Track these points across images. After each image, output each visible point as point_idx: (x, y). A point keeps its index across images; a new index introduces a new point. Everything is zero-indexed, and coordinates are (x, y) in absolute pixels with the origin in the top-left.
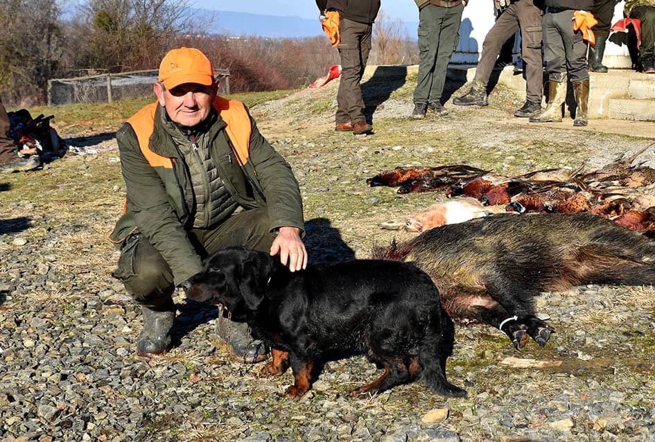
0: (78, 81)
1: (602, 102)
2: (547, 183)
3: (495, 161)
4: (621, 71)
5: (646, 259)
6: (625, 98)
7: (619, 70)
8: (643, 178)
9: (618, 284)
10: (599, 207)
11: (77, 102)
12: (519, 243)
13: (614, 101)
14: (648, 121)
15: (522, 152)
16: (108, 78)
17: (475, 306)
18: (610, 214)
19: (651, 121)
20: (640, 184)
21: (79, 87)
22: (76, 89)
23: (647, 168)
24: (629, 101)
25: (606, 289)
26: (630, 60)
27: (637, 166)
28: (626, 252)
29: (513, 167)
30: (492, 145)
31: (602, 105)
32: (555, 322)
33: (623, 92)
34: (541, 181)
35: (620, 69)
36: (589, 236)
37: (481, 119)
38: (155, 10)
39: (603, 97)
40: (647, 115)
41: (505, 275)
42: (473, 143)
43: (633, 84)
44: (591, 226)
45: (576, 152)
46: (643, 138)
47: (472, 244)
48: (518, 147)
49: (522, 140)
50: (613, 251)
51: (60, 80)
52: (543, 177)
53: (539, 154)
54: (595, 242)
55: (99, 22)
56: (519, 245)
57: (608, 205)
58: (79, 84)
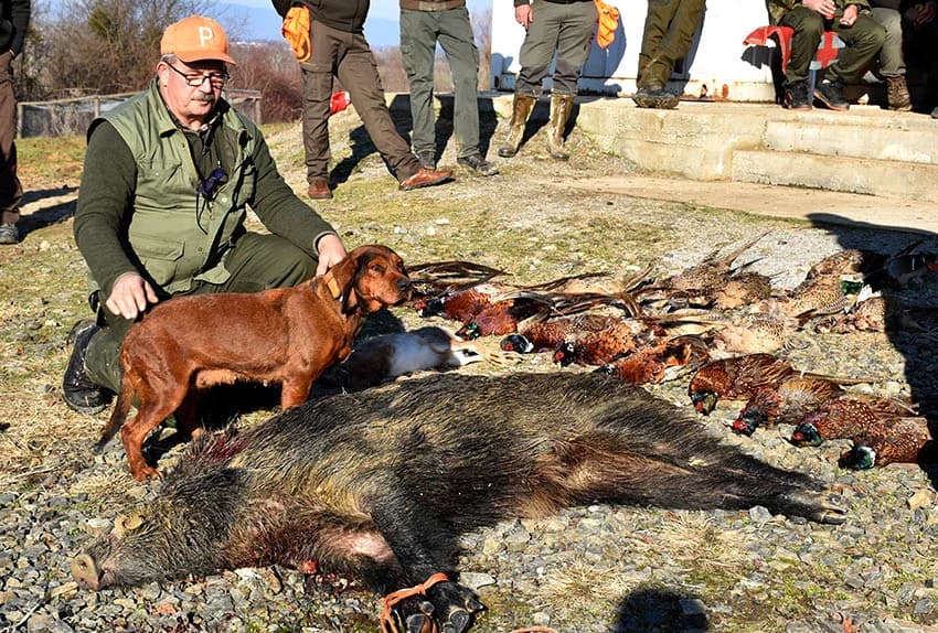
0: (56, 104)
1: (721, 155)
2: (585, 297)
3: (523, 253)
4: (760, 106)
5: (695, 461)
6: (759, 150)
7: (755, 105)
8: (744, 293)
9: (644, 506)
10: (648, 349)
11: (56, 135)
12: (453, 432)
13: (741, 154)
14: (791, 185)
15: (571, 237)
16: (96, 101)
17: (357, 555)
18: (665, 361)
19: (795, 186)
20: (741, 302)
21: (57, 113)
22: (53, 115)
23: (754, 275)
24: (763, 154)
25: (621, 516)
26: (773, 89)
27: (737, 272)
28: (661, 447)
29: (549, 265)
30: (528, 224)
31: (721, 160)
32: (503, 590)
33: (755, 140)
34: (574, 295)
35: (759, 102)
36: (593, 418)
37: (532, 180)
38: (169, 8)
39: (725, 148)
40: (789, 177)
41: (409, 496)
42: (501, 221)
43: (772, 127)
44: (601, 399)
45: (655, 241)
46: (769, 218)
47: (357, 435)
48: (567, 229)
49: (577, 218)
50: (637, 446)
51: (33, 104)
52: (577, 288)
53: (597, 243)
54: (606, 429)
55: (94, 24)
56: (452, 437)
57: (664, 346)
58: (58, 109)
